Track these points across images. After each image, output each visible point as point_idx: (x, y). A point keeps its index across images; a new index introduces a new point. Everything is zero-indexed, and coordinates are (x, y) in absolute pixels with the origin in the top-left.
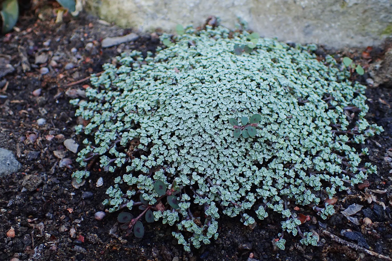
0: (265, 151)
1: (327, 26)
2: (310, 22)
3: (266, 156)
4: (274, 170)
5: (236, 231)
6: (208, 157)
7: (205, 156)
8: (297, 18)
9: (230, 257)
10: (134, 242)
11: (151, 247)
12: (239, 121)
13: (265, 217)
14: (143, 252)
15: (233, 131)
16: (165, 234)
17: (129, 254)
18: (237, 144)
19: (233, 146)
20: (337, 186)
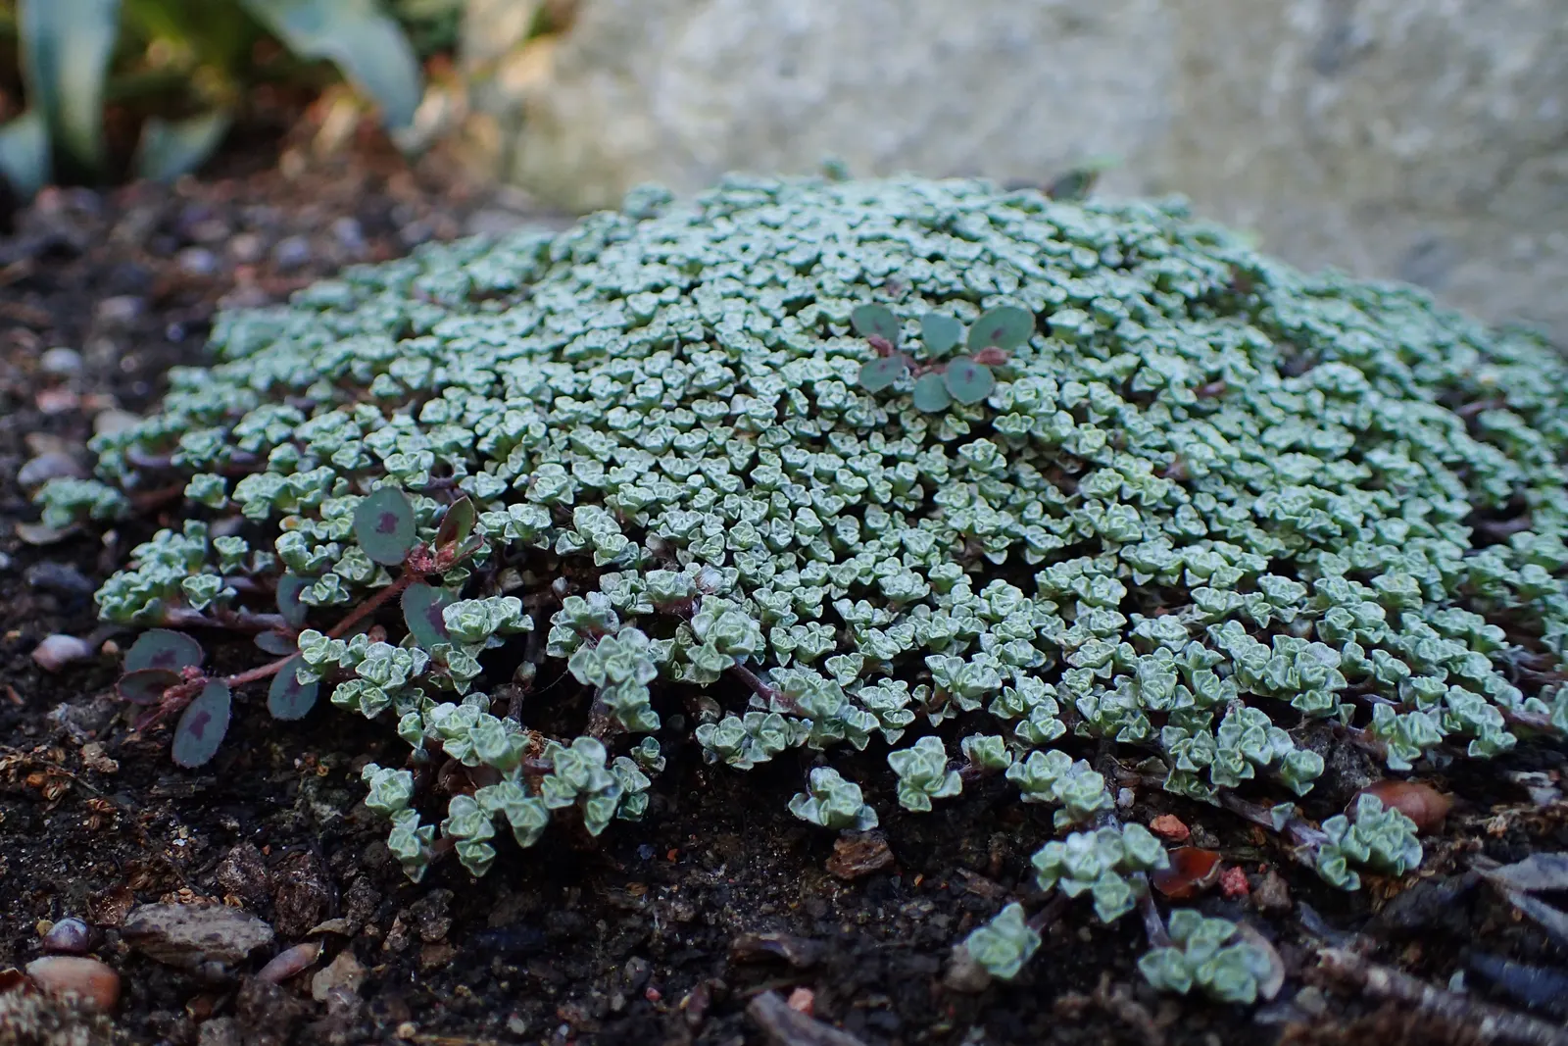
0: (1035, 511)
1: (1523, 245)
2: (1439, 229)
3: (1031, 534)
4: (1066, 602)
5: (752, 876)
6: (696, 460)
7: (679, 453)
8: (1371, 213)
9: (669, 1003)
10: (155, 790)
11: (229, 839)
12: (911, 329)
13: (943, 792)
14: (176, 849)
15: (863, 361)
16: (346, 812)
17: (94, 833)
18: (877, 440)
19: (851, 445)
20: (1458, 726)
